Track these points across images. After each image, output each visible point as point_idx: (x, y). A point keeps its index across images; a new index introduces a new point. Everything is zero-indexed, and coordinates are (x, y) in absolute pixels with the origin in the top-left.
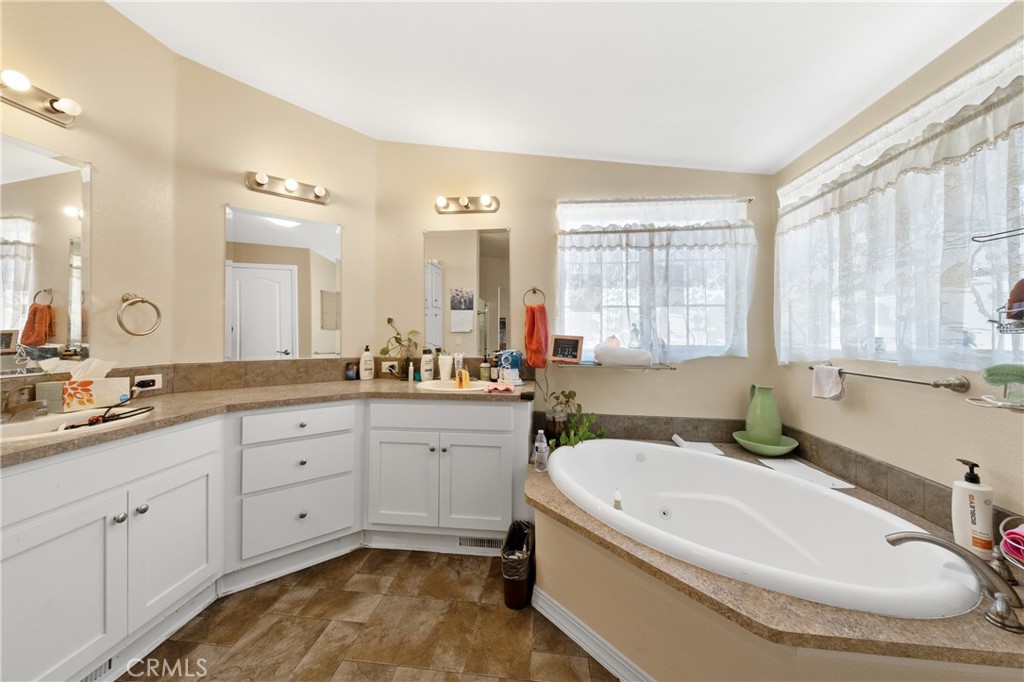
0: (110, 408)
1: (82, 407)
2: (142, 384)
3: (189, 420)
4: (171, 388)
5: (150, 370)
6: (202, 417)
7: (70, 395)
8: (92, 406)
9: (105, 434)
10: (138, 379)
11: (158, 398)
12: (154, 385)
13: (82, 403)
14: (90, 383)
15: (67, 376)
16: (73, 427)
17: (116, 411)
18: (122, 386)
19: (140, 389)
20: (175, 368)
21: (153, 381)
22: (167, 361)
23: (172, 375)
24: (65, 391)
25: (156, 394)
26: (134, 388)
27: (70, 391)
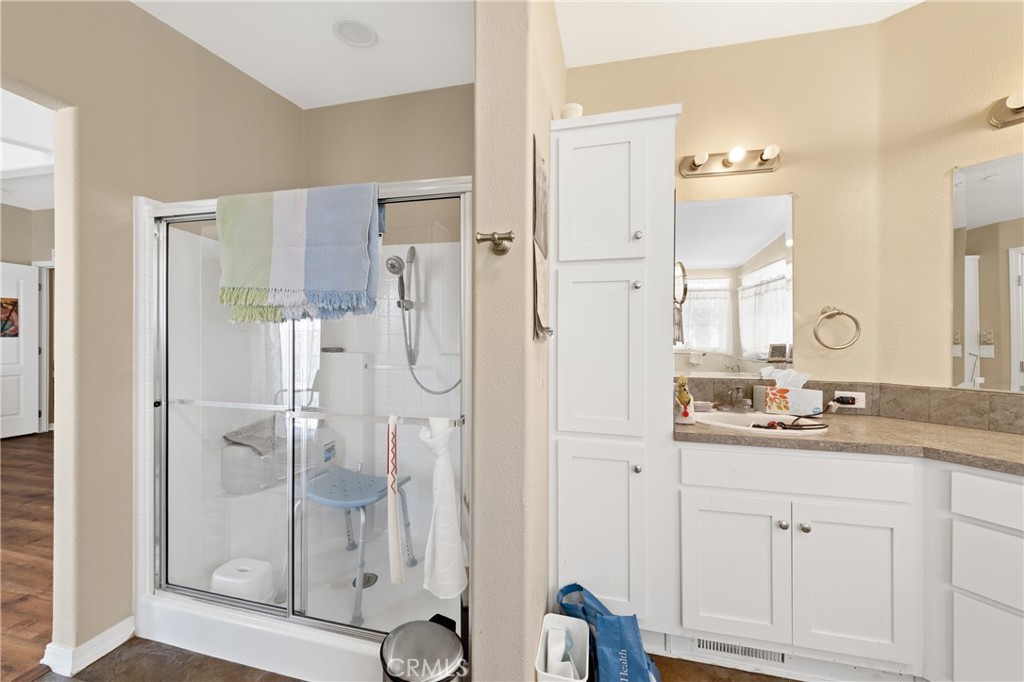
0: (800, 417)
1: (779, 411)
2: (841, 400)
3: (862, 452)
4: (876, 410)
5: (852, 387)
6: (883, 453)
7: (771, 399)
8: (788, 412)
9: (770, 439)
10: (838, 394)
11: (861, 418)
12: (853, 403)
13: (779, 408)
14: (787, 391)
15: (772, 383)
16: (759, 426)
17: (803, 421)
18: (816, 400)
19: (838, 405)
20: (882, 388)
21: (853, 399)
22: (872, 378)
23: (878, 396)
24: (767, 395)
25: (857, 413)
26: (831, 403)
27: (771, 396)
